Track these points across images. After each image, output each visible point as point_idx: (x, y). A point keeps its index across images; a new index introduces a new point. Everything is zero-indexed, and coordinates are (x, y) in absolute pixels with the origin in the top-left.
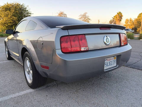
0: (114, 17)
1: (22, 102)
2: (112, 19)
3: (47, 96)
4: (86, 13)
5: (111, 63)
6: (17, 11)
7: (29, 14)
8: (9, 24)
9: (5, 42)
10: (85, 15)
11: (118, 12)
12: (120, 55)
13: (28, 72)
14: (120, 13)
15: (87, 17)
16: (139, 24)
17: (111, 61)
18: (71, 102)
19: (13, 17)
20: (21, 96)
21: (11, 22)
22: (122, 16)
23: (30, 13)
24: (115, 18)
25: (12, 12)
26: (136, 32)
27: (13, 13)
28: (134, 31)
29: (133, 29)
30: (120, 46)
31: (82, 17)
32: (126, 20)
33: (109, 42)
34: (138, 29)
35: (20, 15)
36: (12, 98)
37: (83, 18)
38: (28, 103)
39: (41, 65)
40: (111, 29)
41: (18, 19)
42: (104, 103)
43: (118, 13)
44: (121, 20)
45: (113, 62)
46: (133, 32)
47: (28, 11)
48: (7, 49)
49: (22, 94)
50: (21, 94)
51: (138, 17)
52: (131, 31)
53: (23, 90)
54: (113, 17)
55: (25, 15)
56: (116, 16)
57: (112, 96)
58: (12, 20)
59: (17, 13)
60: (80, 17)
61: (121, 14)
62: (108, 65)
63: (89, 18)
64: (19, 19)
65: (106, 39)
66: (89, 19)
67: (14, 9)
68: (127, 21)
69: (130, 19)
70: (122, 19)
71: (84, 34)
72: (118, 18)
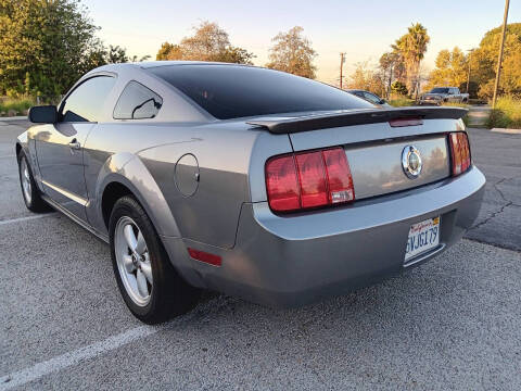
0: (399, 43)
1: (123, 374)
2: (391, 50)
3: (205, 350)
4: (299, 28)
5: (423, 237)
6: (40, 19)
7: (85, 27)
8: (8, 67)
9: (19, 146)
10: (295, 37)
11: (411, 26)
12: (455, 210)
13: (128, 266)
14: (420, 27)
15: (302, 44)
16: (486, 71)
17: (424, 230)
18: (290, 369)
19: (24, 40)
20: (115, 353)
21: (15, 61)
22: (427, 41)
23: (90, 27)
24: (402, 47)
25: (21, 21)
26: (477, 97)
27: (25, 23)
28: (466, 95)
29: (463, 89)
30: (452, 176)
31: (283, 45)
32: (441, 54)
33: (419, 169)
34: (484, 90)
35: (53, 33)
36: (82, 361)
37: (287, 48)
38: (144, 377)
39: (188, 249)
40: (425, 121)
41: (43, 46)
42: (402, 370)
43: (410, 31)
44: (421, 56)
45: (429, 233)
46: (465, 99)
47: (79, 16)
48: (26, 174)
49: (117, 345)
50: (112, 347)
51: (482, 44)
52: (457, 94)
53: (116, 331)
54: (395, 44)
55: (70, 32)
56: (405, 39)
57: (424, 345)
58: (22, 52)
59: (39, 23)
60: (277, 43)
61: (423, 34)
62: (416, 244)
63: (310, 48)
64: (48, 47)
65: (410, 158)
66: (312, 52)
67: (27, 9)
68: (444, 58)
69: (456, 49)
70: (425, 50)
71: (342, 146)
72: (412, 48)
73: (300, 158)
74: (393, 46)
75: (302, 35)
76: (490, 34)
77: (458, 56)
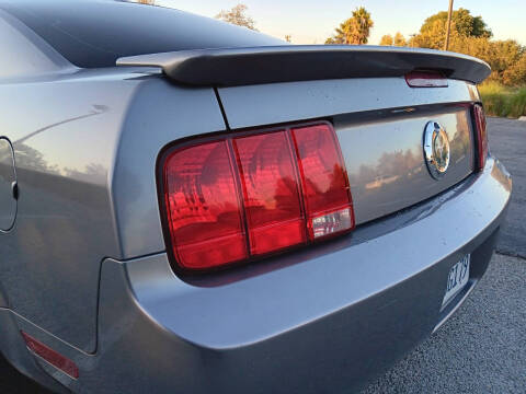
0: (344, 27)
11: (355, 10)
14: (363, 11)
15: (246, 24)
22: (370, 25)
24: (346, 31)
32: (383, 39)
43: (355, 14)
51: (422, 31)
54: (339, 28)
56: (350, 22)
61: (367, 18)
68: (386, 42)
69: (398, 35)
70: (369, 34)
71: (330, 119)
72: (356, 32)
73: (245, 145)
74: (338, 30)
75: (246, 14)
76: (431, 20)
77: (399, 41)
